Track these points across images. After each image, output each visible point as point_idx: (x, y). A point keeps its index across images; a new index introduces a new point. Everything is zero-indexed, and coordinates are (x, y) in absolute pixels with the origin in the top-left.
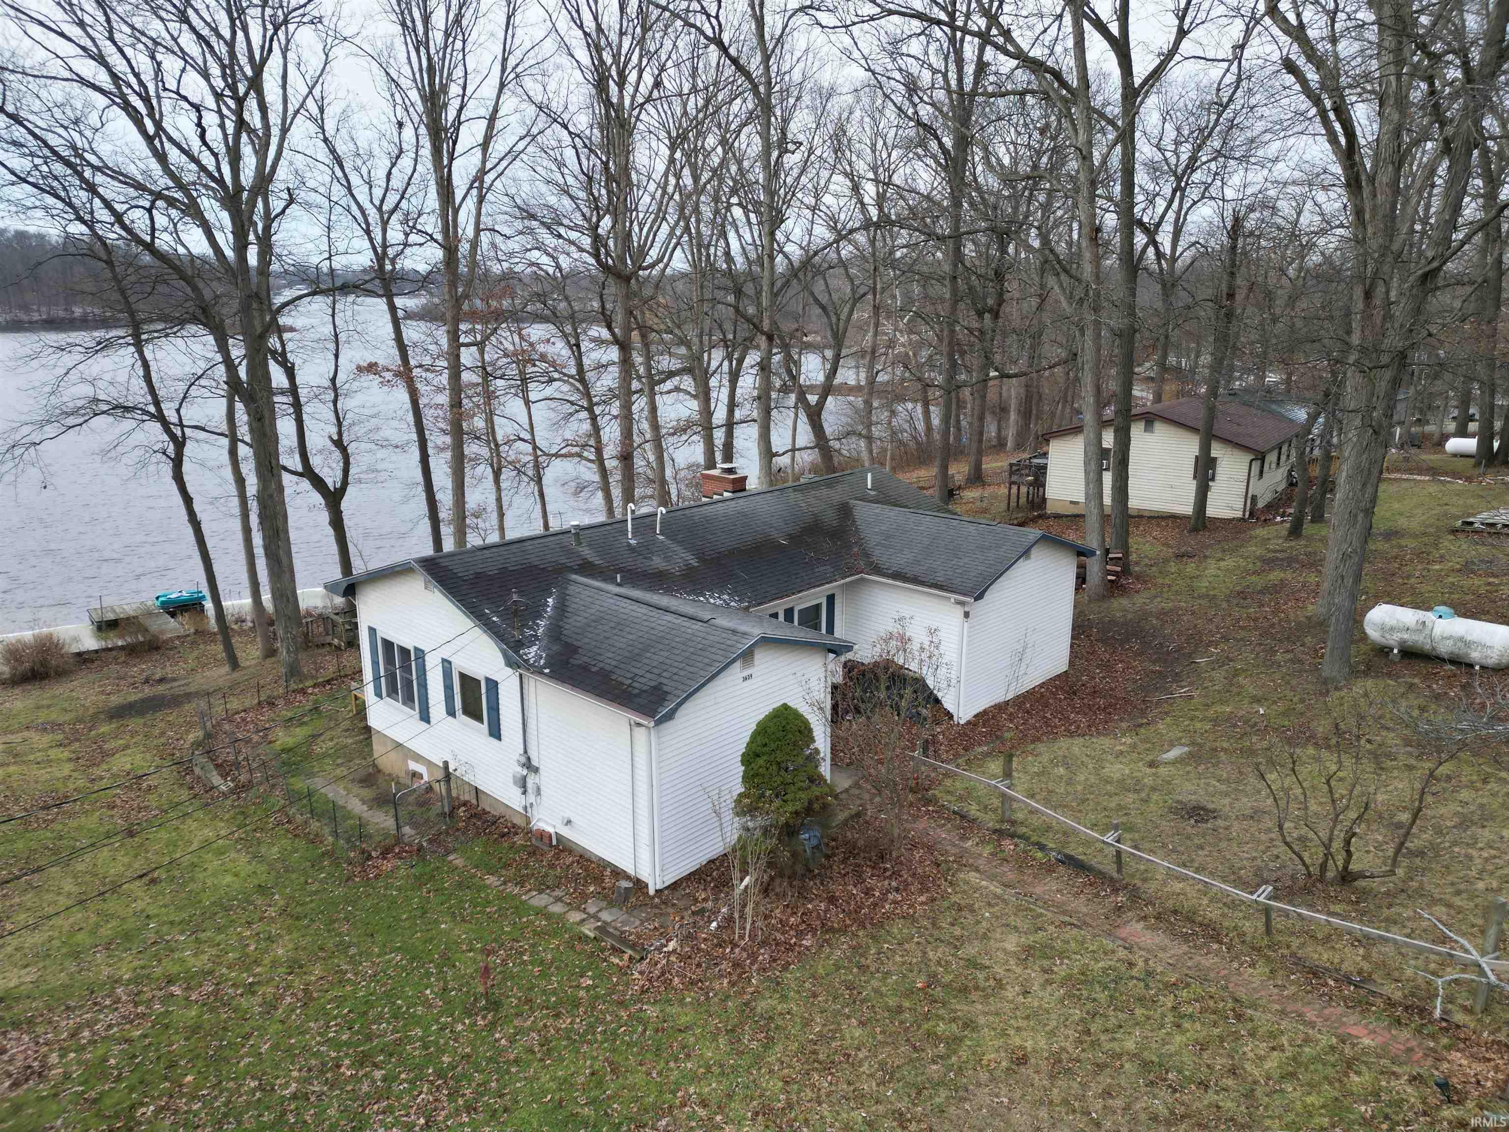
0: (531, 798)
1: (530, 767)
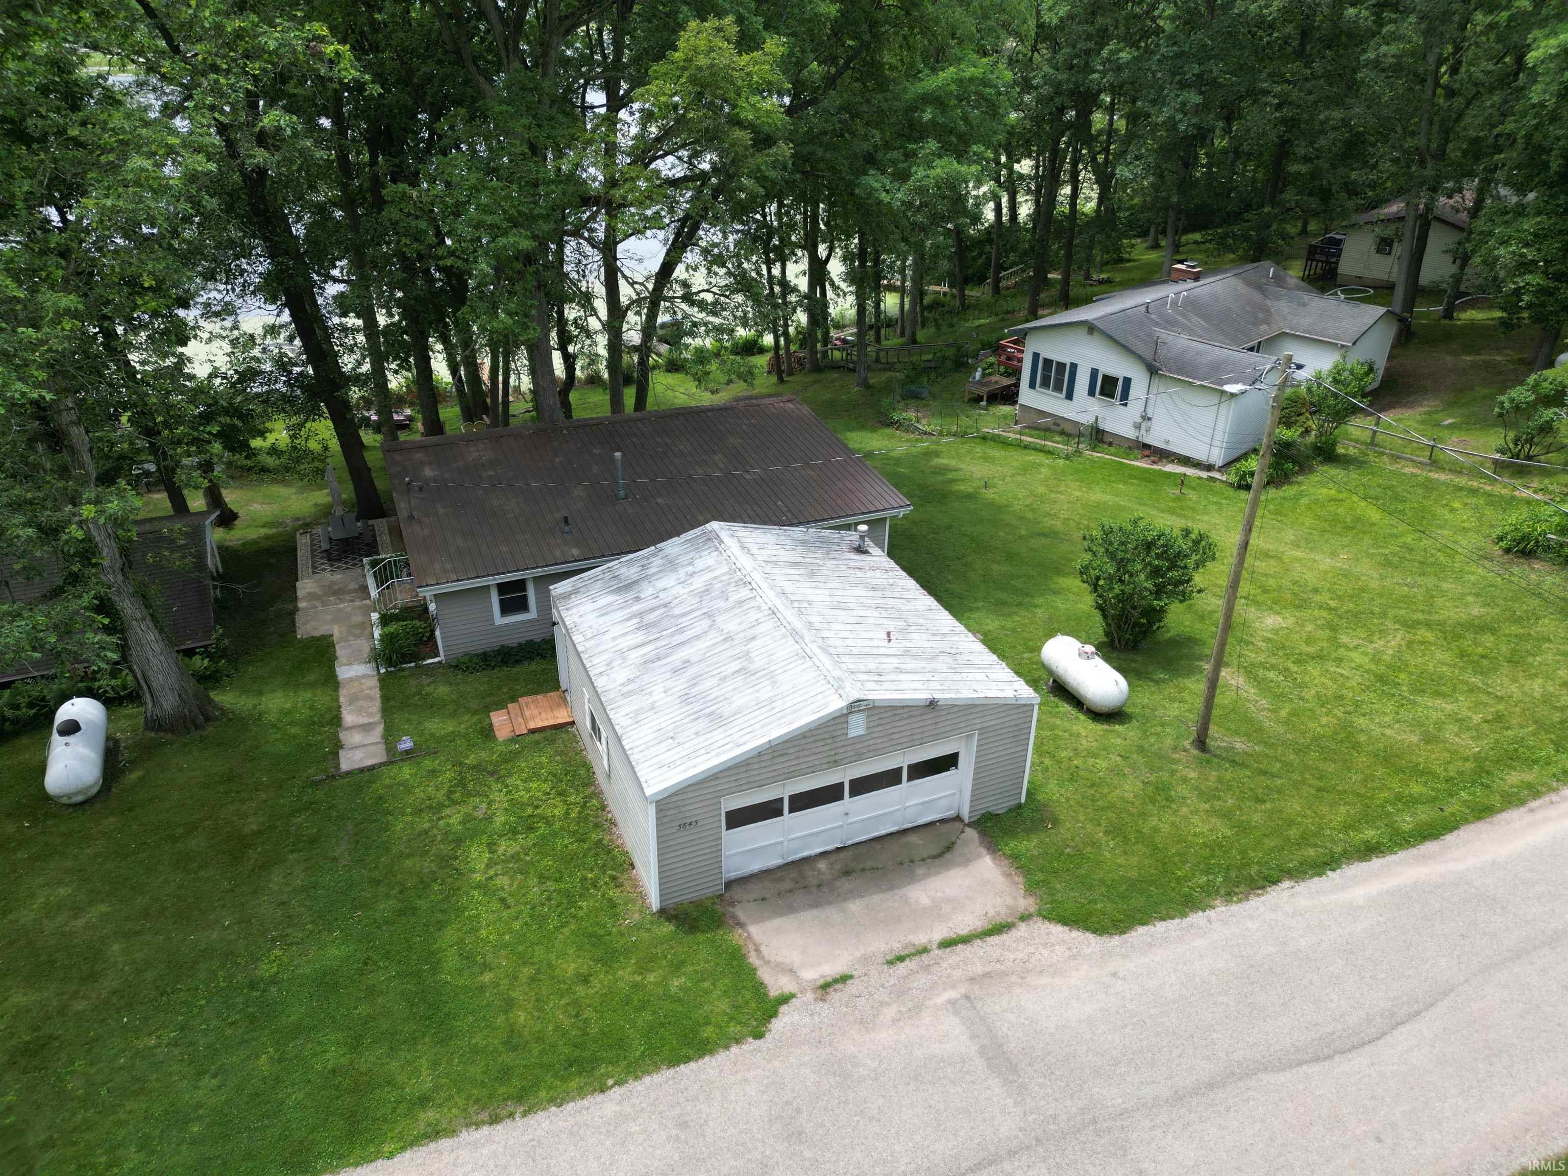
0: (1143, 431)
1: (1146, 418)
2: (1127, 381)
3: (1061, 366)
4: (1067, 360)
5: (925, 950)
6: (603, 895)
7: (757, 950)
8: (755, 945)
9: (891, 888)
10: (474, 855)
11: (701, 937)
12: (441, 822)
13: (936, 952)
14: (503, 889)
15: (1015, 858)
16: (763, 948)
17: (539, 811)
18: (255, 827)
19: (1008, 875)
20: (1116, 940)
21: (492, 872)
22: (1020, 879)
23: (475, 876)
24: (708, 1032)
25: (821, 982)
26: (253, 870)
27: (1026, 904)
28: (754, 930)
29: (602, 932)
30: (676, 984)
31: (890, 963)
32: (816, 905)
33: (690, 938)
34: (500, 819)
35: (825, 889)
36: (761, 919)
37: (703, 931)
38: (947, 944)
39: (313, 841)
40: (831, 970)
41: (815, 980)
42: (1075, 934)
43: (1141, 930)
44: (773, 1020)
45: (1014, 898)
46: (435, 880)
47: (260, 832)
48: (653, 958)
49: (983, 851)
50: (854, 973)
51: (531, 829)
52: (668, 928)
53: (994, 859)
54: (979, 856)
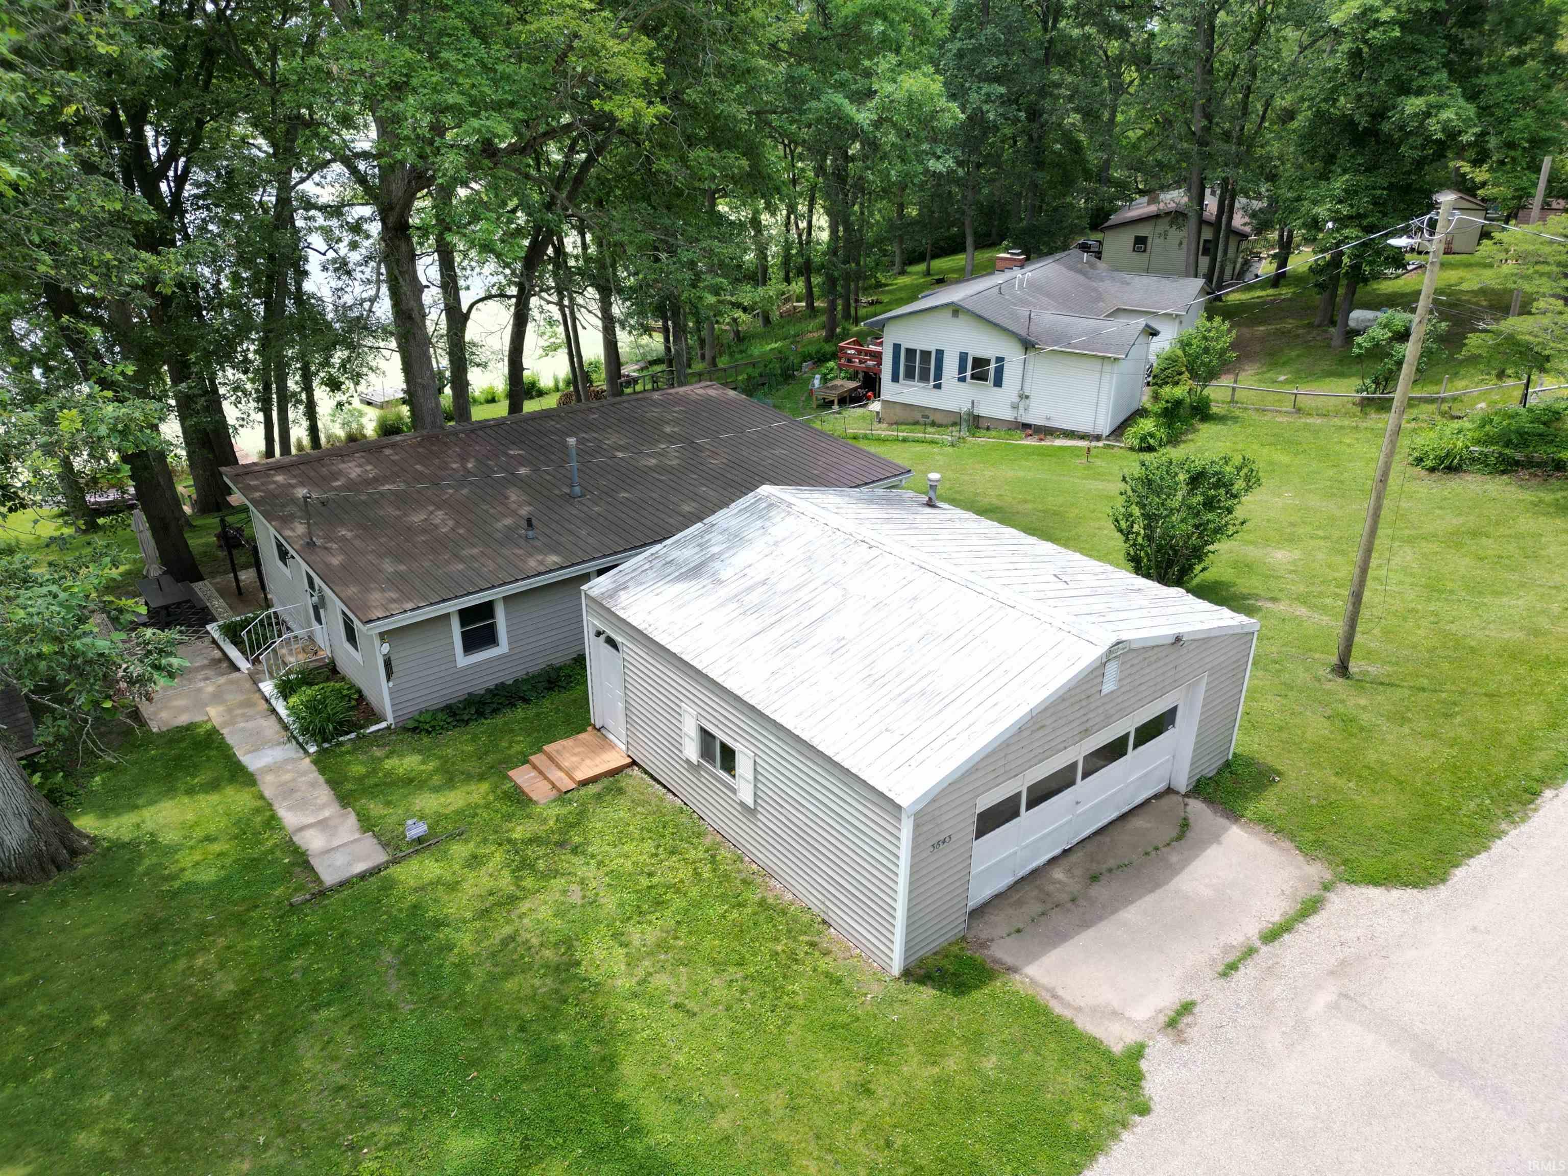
0: (1021, 411)
1: (1024, 397)
2: (1000, 361)
4: (932, 348)
5: (1250, 952)
6: (815, 970)
7: (1055, 996)
8: (1047, 990)
9: (1156, 885)
10: (600, 954)
11: (976, 995)
12: (525, 921)
13: (1264, 949)
14: (669, 991)
15: (1265, 822)
16: (1060, 992)
17: (655, 880)
18: (232, 987)
19: (1271, 843)
20: (1443, 891)
21: (640, 973)
22: (1287, 844)
23: (619, 982)
24: (1077, 1122)
25: (1162, 1019)
26: (263, 1050)
27: (1317, 871)
28: (1034, 970)
29: (844, 1018)
30: (989, 1065)
31: (1224, 975)
32: (1086, 924)
33: (965, 1000)
34: (609, 902)
35: (1082, 902)
36: (1033, 957)
37: (977, 987)
38: (1269, 937)
39: (341, 986)
41: (1153, 1018)
42: (1396, 893)
44: (1143, 1083)
45: (1299, 867)
46: (565, 1001)
47: (245, 993)
48: (937, 1039)
49: (1222, 821)
50: (1194, 997)
51: (659, 903)
52: (926, 995)
53: (1242, 827)
54: (1226, 830)
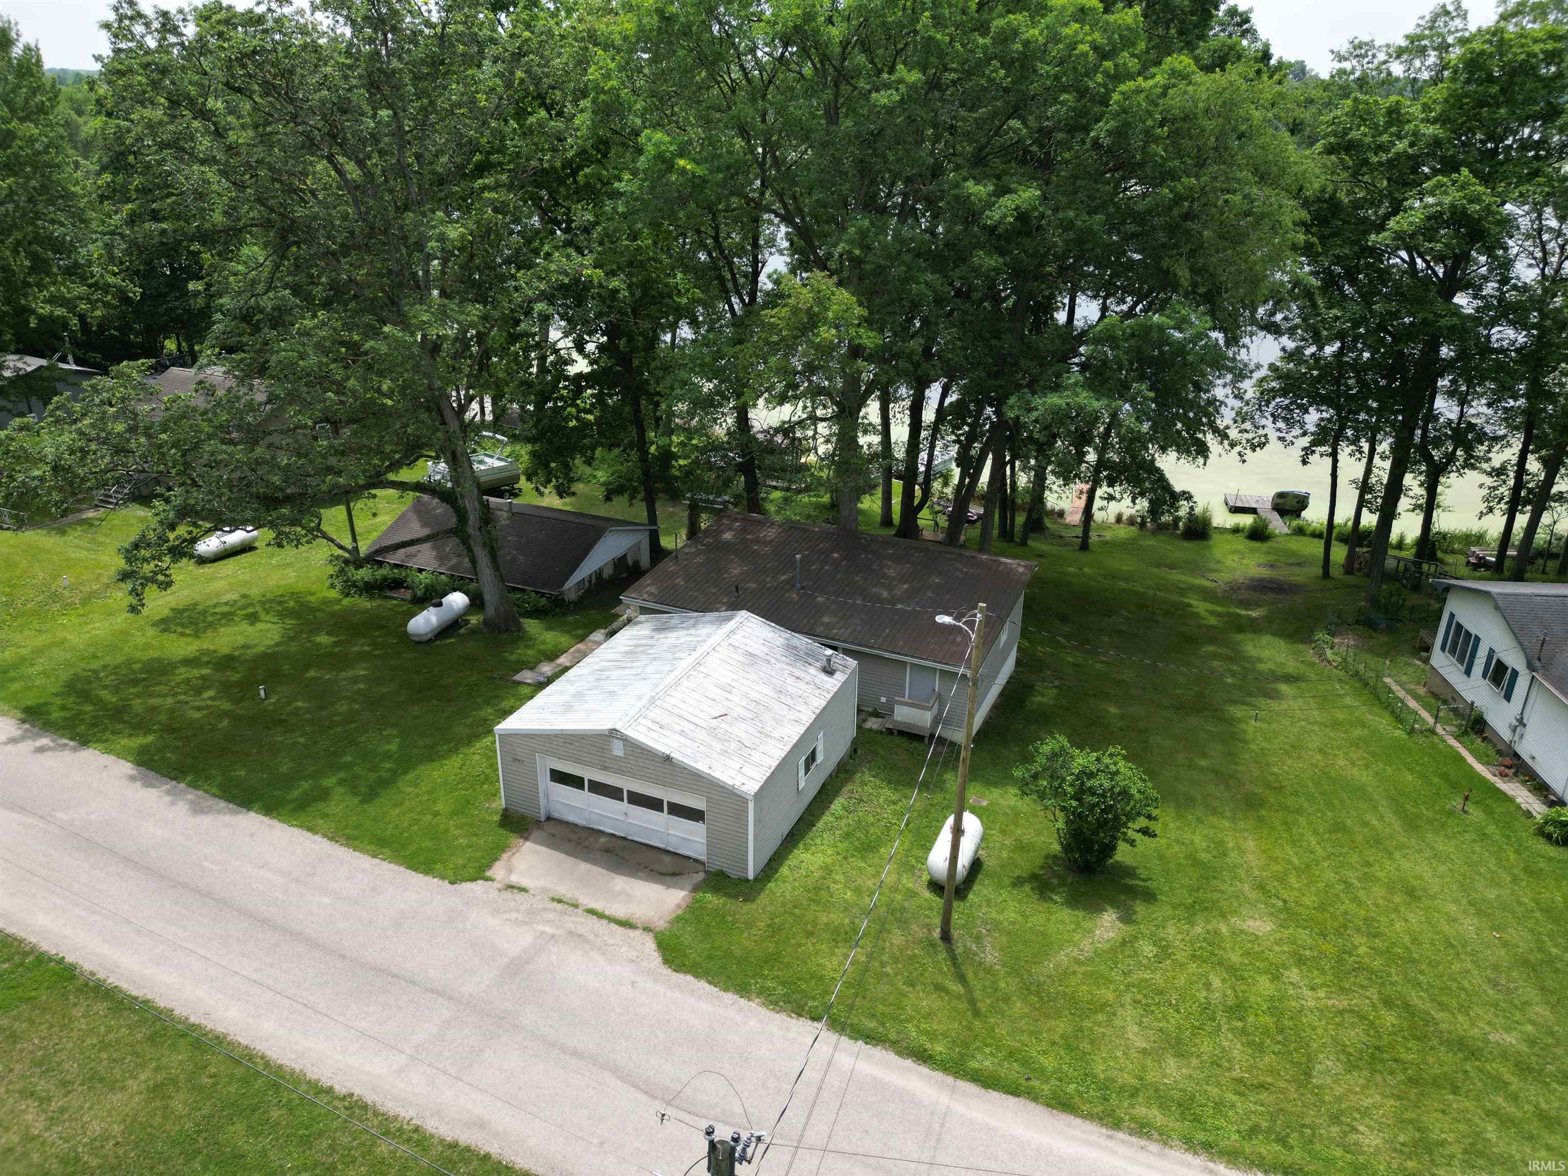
0: (1516, 738)
1: (1521, 722)
2: (1515, 674)
3: (1468, 634)
4: (1473, 631)
5: (576, 906)
7: (513, 854)
8: (517, 851)
11: (502, 831)
13: (582, 911)
15: (697, 902)
16: (517, 855)
19: (678, 907)
20: (667, 971)
22: (680, 912)
27: (661, 924)
28: (527, 845)
30: (461, 841)
31: (553, 899)
33: (497, 828)
36: (538, 843)
37: (508, 830)
38: (592, 912)
40: (525, 882)
41: (513, 882)
43: (689, 978)
44: (468, 883)
45: (660, 918)
48: (471, 825)
49: (689, 888)
50: (532, 891)
53: (687, 895)
54: (683, 889)
